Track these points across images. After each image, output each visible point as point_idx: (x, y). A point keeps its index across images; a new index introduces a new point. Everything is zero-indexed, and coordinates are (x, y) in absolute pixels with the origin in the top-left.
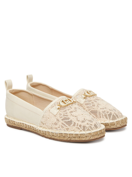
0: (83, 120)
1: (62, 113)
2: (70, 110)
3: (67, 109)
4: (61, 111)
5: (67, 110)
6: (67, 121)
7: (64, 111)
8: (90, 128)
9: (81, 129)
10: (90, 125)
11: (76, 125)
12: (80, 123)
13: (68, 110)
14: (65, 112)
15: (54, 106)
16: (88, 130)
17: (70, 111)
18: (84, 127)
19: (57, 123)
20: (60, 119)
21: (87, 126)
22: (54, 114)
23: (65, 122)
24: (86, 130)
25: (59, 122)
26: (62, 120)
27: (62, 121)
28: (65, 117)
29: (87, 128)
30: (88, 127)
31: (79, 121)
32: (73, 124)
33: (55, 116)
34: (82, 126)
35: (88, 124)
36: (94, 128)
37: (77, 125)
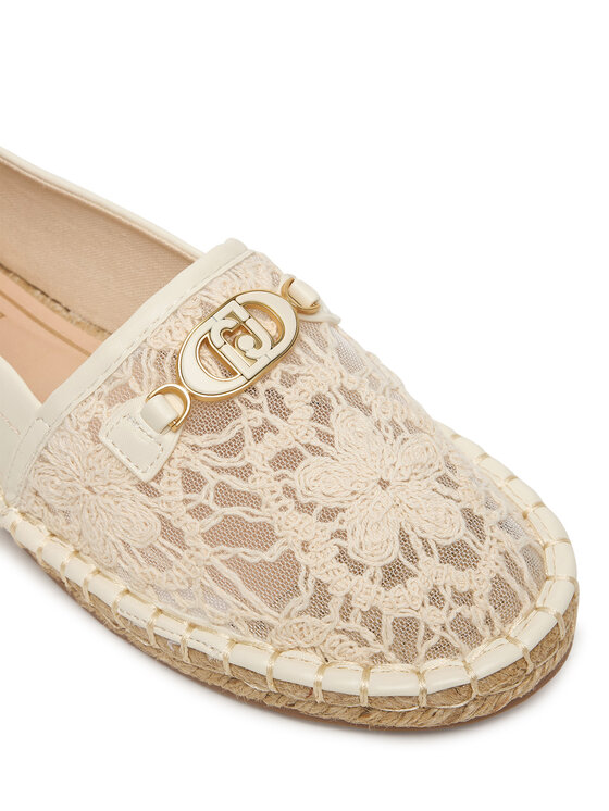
0: (394, 551)
1: (205, 472)
2: (276, 431)
3: (243, 420)
4: (195, 448)
5: (248, 436)
6: (254, 556)
7: (221, 450)
8: (453, 637)
9: (378, 648)
10: (458, 609)
11: (334, 606)
12: (366, 592)
13: (258, 434)
14: (235, 462)
15: (134, 385)
16: (443, 648)
17: (272, 444)
18: (406, 627)
19: (172, 557)
20: (193, 528)
21: (433, 617)
22: (131, 466)
23: (235, 563)
24: (422, 651)
25: (184, 554)
26: (211, 537)
27: (206, 550)
28: (229, 511)
29: (429, 634)
30: (437, 631)
31: (358, 568)
32: (306, 595)
33: (144, 487)
34: (387, 622)
35: (435, 597)
36: (488, 621)
37: (345, 613)
